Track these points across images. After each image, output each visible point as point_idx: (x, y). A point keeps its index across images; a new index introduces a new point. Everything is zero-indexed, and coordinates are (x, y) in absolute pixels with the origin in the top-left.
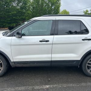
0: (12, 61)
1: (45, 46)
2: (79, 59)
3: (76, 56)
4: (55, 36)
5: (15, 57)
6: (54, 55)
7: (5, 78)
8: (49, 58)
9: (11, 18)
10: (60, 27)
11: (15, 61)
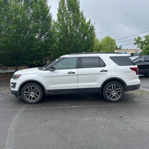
0: (47, 89)
1: (72, 77)
2: (99, 86)
3: (97, 84)
4: (80, 69)
5: (49, 86)
6: (79, 84)
7: (41, 104)
8: (76, 86)
9: (34, 54)
10: (84, 62)
11: (49, 89)
